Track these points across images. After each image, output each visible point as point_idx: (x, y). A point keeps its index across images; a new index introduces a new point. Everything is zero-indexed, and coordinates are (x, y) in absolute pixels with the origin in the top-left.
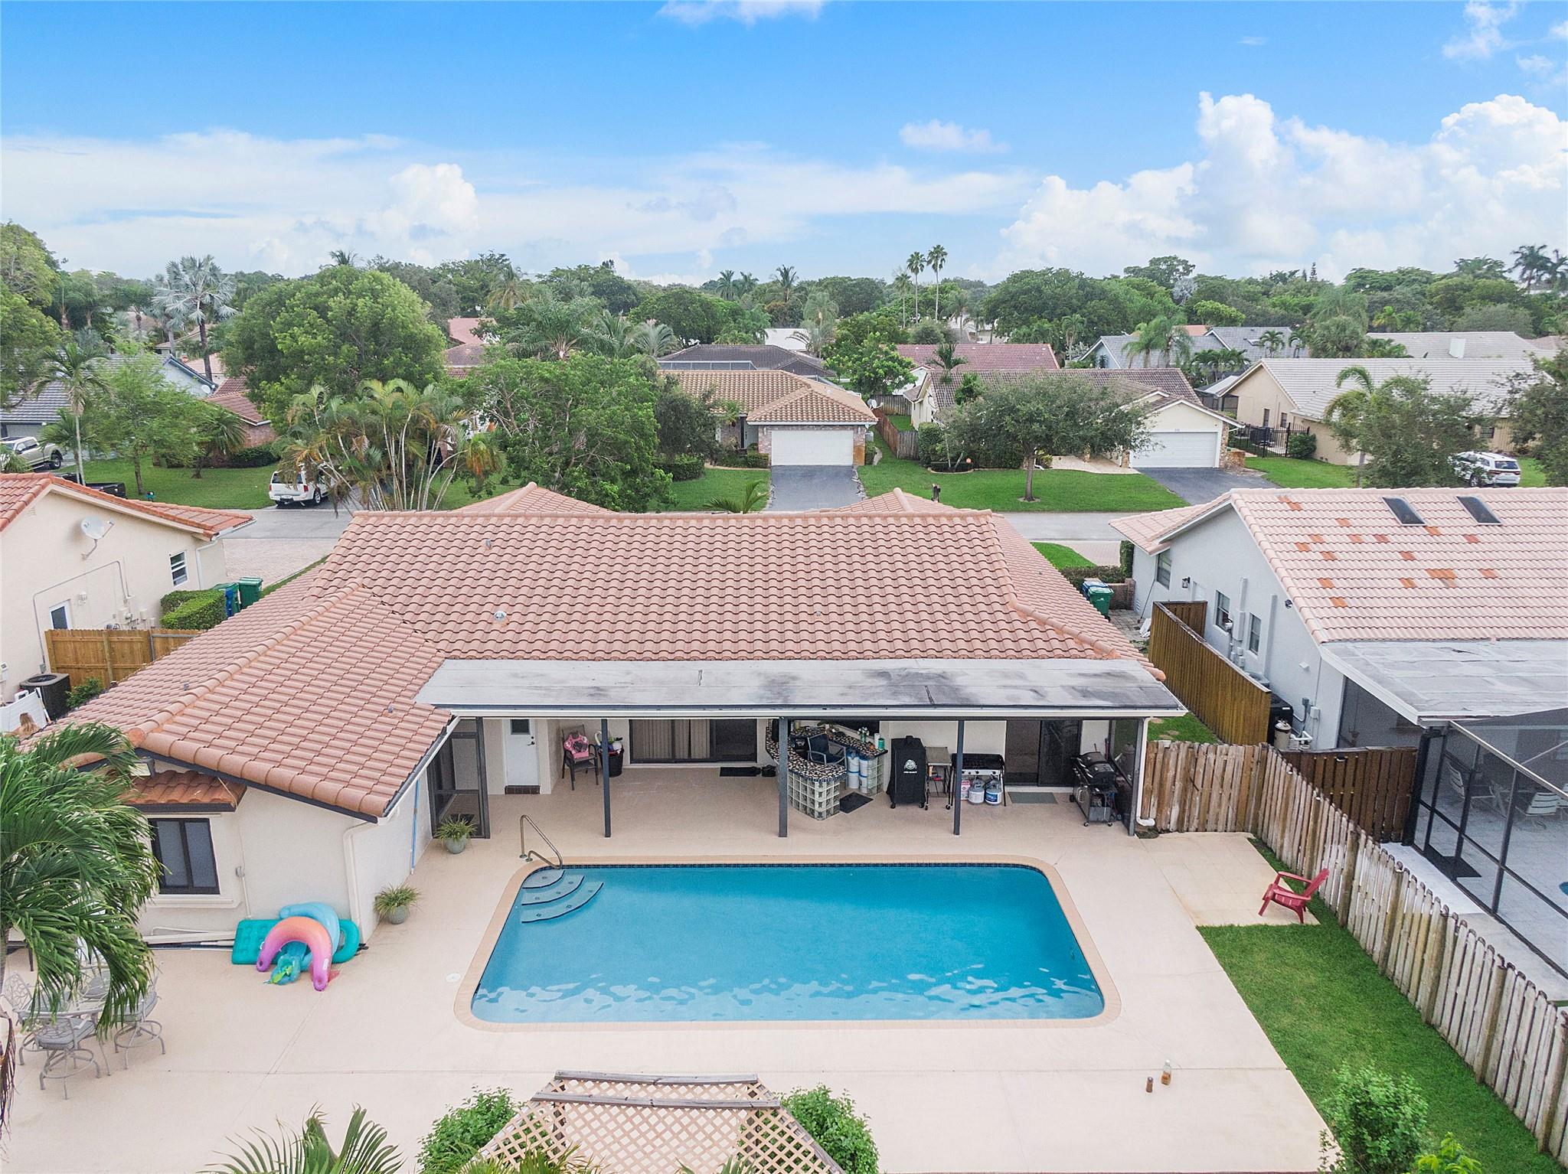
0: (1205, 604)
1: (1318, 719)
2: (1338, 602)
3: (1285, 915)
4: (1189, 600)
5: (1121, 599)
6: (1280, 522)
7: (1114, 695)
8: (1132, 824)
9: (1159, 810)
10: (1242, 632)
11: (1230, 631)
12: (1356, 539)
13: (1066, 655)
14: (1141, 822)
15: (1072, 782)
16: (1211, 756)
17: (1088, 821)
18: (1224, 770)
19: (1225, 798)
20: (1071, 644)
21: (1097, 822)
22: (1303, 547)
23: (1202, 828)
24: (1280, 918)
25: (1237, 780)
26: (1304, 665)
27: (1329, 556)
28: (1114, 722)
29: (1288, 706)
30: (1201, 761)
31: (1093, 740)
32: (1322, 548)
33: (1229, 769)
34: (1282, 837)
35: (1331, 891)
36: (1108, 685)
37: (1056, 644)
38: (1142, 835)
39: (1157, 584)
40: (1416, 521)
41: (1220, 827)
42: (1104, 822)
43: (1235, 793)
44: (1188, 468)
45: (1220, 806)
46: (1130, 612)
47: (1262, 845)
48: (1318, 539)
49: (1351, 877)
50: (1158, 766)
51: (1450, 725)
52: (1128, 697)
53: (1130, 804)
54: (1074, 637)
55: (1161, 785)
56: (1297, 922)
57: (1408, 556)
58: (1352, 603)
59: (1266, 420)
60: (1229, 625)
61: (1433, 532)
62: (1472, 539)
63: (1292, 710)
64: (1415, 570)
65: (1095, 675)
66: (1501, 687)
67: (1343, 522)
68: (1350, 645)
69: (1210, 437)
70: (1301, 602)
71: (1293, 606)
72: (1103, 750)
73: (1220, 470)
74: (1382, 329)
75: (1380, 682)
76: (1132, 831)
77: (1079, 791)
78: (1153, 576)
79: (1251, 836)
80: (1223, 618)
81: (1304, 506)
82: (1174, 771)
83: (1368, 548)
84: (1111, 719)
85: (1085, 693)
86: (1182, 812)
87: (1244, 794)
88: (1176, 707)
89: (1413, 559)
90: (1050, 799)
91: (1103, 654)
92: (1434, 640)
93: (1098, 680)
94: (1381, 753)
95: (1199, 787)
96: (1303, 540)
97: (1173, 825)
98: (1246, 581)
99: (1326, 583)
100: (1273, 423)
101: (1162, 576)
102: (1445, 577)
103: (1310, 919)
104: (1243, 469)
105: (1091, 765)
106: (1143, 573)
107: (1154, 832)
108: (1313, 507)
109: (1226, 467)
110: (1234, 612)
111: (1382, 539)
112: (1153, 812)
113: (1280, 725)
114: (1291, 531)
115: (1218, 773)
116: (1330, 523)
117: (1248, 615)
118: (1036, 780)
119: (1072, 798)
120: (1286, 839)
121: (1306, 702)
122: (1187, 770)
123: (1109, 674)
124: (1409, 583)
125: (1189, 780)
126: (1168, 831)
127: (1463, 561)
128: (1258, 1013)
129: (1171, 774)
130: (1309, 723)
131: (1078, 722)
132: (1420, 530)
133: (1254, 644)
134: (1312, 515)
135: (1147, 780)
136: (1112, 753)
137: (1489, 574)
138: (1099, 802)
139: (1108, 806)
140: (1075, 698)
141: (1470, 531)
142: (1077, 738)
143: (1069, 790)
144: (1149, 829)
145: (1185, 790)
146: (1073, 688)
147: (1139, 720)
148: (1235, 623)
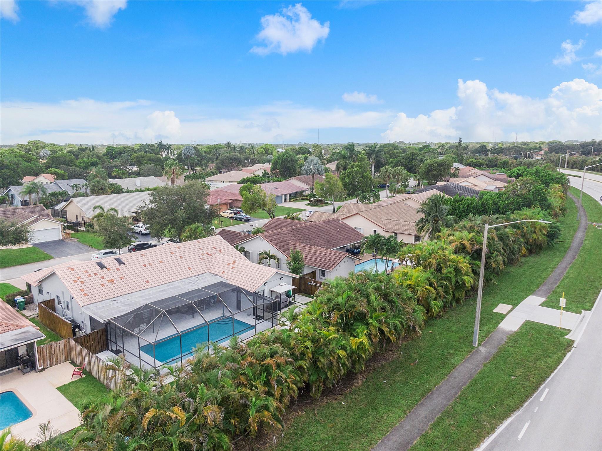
0: (54, 299)
1: (86, 326)
2: (85, 295)
3: (78, 377)
4: (49, 299)
5: (29, 301)
6: (69, 275)
7: (25, 338)
8: (37, 370)
9: (44, 363)
10: (65, 306)
11: (62, 306)
12: (89, 276)
13: (10, 330)
14: (39, 368)
15: (18, 364)
16: (55, 345)
17: (24, 373)
18: (60, 348)
19: (61, 354)
20: (11, 327)
21: (27, 372)
22: (75, 281)
23: (57, 364)
24: (76, 378)
25: (63, 349)
26: (80, 313)
27: (82, 282)
28: (28, 345)
29: (78, 324)
30: (53, 347)
31: (22, 351)
32: (81, 280)
33: (61, 347)
34: (76, 359)
35: (87, 367)
36: (23, 336)
37: (6, 328)
38: (40, 372)
39: (40, 294)
40: (104, 267)
41: (62, 362)
42: (29, 372)
43: (64, 352)
44: (51, 241)
45: (60, 356)
46: (33, 304)
47: (73, 363)
48: (79, 278)
49: (90, 363)
50: (42, 352)
51: (110, 321)
52: (29, 338)
53: (35, 364)
54: (11, 324)
55: (43, 357)
56: (81, 378)
57: (103, 278)
58: (89, 294)
59: (77, 219)
60: (61, 304)
61: (109, 269)
62: (118, 269)
63: (79, 325)
64: (105, 281)
65: (19, 334)
66: (122, 308)
67: (86, 272)
68: (89, 306)
69: (57, 230)
70: (75, 297)
71: (74, 298)
72: (26, 353)
73: (62, 240)
74: (115, 178)
75: (95, 315)
76: (37, 371)
77: (20, 366)
78: (38, 292)
79: (70, 361)
80: (59, 302)
81: (75, 269)
82: (46, 352)
83: (92, 278)
84: (26, 344)
85: (16, 340)
86: (50, 362)
87: (66, 351)
88: (42, 336)
89: (104, 278)
90: (12, 371)
91: (21, 327)
92: (109, 299)
93: (19, 335)
94: (97, 331)
95: (54, 354)
96: (75, 279)
97: (49, 366)
98: (63, 292)
99: (82, 290)
100: (80, 220)
101: (41, 292)
102: (112, 281)
103: (84, 376)
104: (70, 238)
105: (22, 358)
106: (35, 292)
107: (44, 369)
108: (77, 269)
109: (65, 238)
110: (62, 301)
111: (96, 274)
112: (42, 364)
113: (76, 330)
114: (72, 277)
115: (58, 349)
116: (82, 272)
117: (65, 301)
118: (7, 367)
119: (19, 369)
120: (77, 359)
121: (82, 322)
122: (49, 351)
123: (23, 332)
124: (103, 285)
125: (51, 353)
126: (48, 368)
127: (115, 276)
128: (70, 401)
129: (45, 353)
130: (84, 327)
131: (17, 348)
132: (106, 270)
133: (68, 309)
134: (77, 271)
135: (39, 357)
136: (29, 353)
137: (122, 278)
138: (26, 367)
139: (29, 367)
140: (13, 342)
141: (118, 267)
142: (17, 352)
143: (17, 367)
144: (42, 369)
145: (50, 356)
146: (13, 340)
147: (34, 342)
148: (62, 304)
